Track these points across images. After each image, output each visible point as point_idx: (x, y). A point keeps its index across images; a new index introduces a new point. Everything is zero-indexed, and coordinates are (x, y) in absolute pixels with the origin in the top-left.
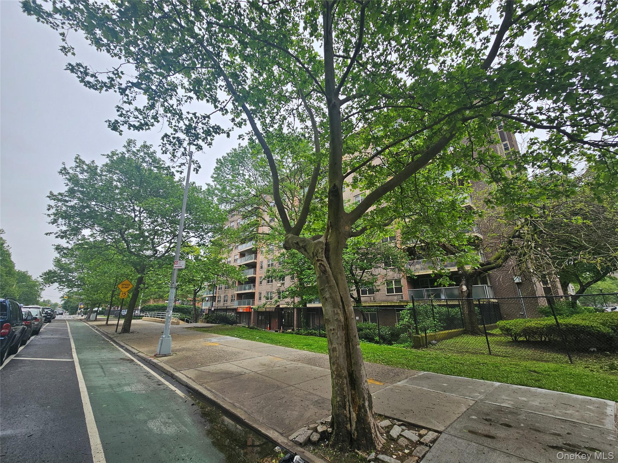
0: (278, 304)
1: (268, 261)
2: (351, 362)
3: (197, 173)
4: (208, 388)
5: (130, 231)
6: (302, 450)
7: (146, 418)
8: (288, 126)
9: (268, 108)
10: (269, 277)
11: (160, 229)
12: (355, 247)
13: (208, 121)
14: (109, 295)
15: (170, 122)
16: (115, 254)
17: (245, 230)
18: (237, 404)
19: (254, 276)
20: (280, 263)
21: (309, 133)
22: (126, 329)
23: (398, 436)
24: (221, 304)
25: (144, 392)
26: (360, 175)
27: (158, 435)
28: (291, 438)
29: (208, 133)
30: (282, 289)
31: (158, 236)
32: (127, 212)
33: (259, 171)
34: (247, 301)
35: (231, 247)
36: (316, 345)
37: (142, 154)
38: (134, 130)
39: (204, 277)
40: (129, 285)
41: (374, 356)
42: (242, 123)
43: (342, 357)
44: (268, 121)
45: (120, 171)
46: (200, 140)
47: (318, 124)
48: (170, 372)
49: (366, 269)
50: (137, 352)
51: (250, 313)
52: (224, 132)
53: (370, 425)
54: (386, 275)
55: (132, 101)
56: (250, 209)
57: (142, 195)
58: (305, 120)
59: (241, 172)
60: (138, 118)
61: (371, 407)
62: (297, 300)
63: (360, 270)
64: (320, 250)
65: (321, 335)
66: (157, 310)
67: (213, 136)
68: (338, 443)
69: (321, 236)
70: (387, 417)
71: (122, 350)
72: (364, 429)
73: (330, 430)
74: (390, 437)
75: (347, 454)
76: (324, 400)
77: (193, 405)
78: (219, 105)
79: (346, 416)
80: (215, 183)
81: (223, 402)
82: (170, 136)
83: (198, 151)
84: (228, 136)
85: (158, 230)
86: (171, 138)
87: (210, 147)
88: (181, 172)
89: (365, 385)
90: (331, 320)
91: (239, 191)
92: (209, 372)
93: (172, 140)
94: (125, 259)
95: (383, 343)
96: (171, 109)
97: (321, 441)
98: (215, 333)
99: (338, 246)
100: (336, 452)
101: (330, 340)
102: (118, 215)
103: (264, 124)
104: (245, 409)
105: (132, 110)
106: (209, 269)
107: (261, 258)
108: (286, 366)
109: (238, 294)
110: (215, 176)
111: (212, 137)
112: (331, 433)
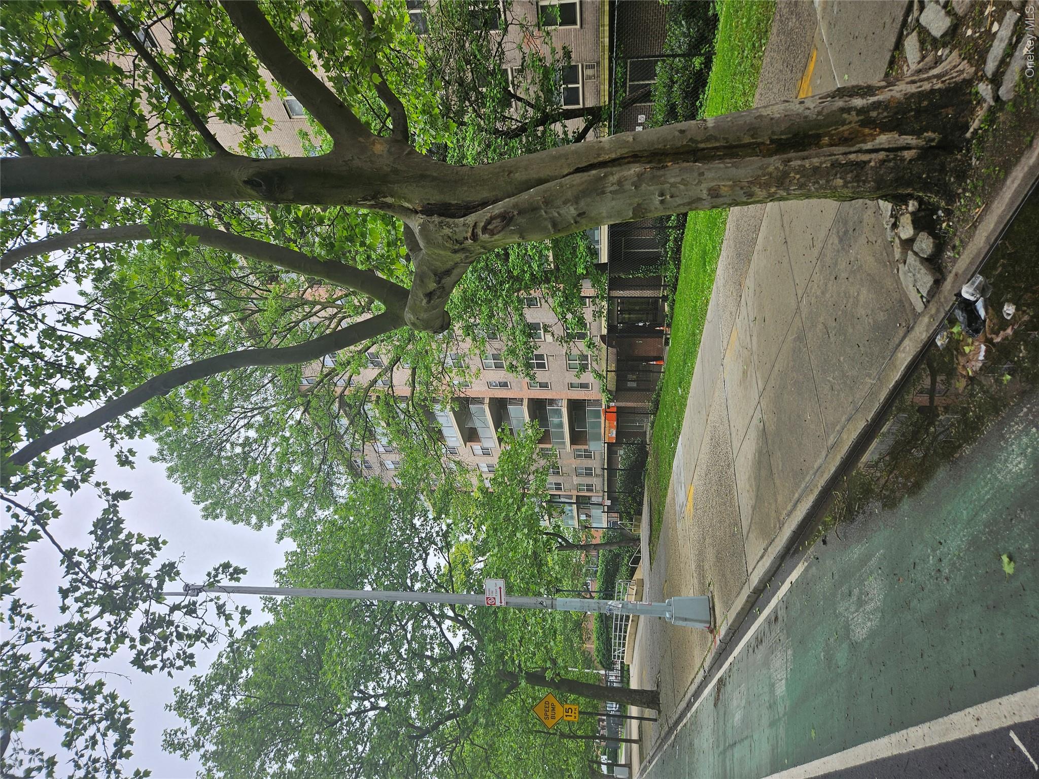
0: (597, 340)
1: (485, 367)
2: (749, 145)
3: (244, 571)
4: (789, 508)
5: (414, 715)
6: (950, 279)
7: (845, 646)
8: (75, 321)
9: (22, 385)
10: (528, 366)
11: (406, 646)
12: (440, 122)
13: (81, 554)
14: (571, 744)
15: (97, 655)
16: (472, 743)
17: (404, 433)
18: (831, 440)
19: (525, 402)
20: (493, 336)
21: (90, 258)
22: (649, 699)
23: (948, 13)
24: (597, 482)
25: (790, 652)
26: (210, 98)
27: (883, 617)
28: (919, 307)
29: (120, 553)
30: (559, 330)
31: (423, 647)
32: (366, 728)
33: (232, 400)
34: (590, 420)
35: (452, 465)
36: (705, 238)
37: (203, 712)
38: (131, 743)
39: (526, 531)
40: (547, 703)
41: (742, 74)
42: (78, 460)
43: (733, 172)
44: (64, 383)
45: (254, 760)
46: (146, 570)
47: (56, 230)
48: (749, 597)
49: (506, 89)
50: (702, 672)
51: (620, 411)
52: (113, 509)
53: (913, 95)
54: (522, 25)
55: (45, 757)
56: (345, 421)
57: (319, 698)
58: (49, 269)
59: (238, 450)
60: (93, 737)
61: (869, 90)
62: (588, 289)
63: (509, 105)
64: (447, 231)
65: (682, 224)
66: (608, 633)
67: (130, 536)
68: (946, 185)
69: (407, 227)
70: (899, 45)
71: (696, 705)
72: (919, 111)
73: (912, 205)
74: (948, 38)
75: (974, 160)
76: (841, 220)
77: (824, 542)
78: (27, 529)
79: (883, 162)
80: (274, 517)
81: (823, 472)
82: (140, 653)
83: (178, 573)
84: (125, 496)
85: (408, 651)
86: (145, 649)
87: (165, 543)
88: (245, 612)
89: (812, 106)
90: (636, 200)
91: (294, 453)
92: (754, 508)
93: (151, 645)
94: (482, 720)
95: (710, 43)
96: (57, 654)
97: (935, 229)
98: (665, 496)
99: (434, 179)
100: (965, 190)
101: (689, 204)
102: (372, 748)
103: (75, 396)
104: (843, 419)
105: (71, 754)
106: (507, 519)
107: (478, 389)
108: (752, 318)
109: (573, 442)
110: (254, 520)
111: (134, 541)
112: (920, 201)
